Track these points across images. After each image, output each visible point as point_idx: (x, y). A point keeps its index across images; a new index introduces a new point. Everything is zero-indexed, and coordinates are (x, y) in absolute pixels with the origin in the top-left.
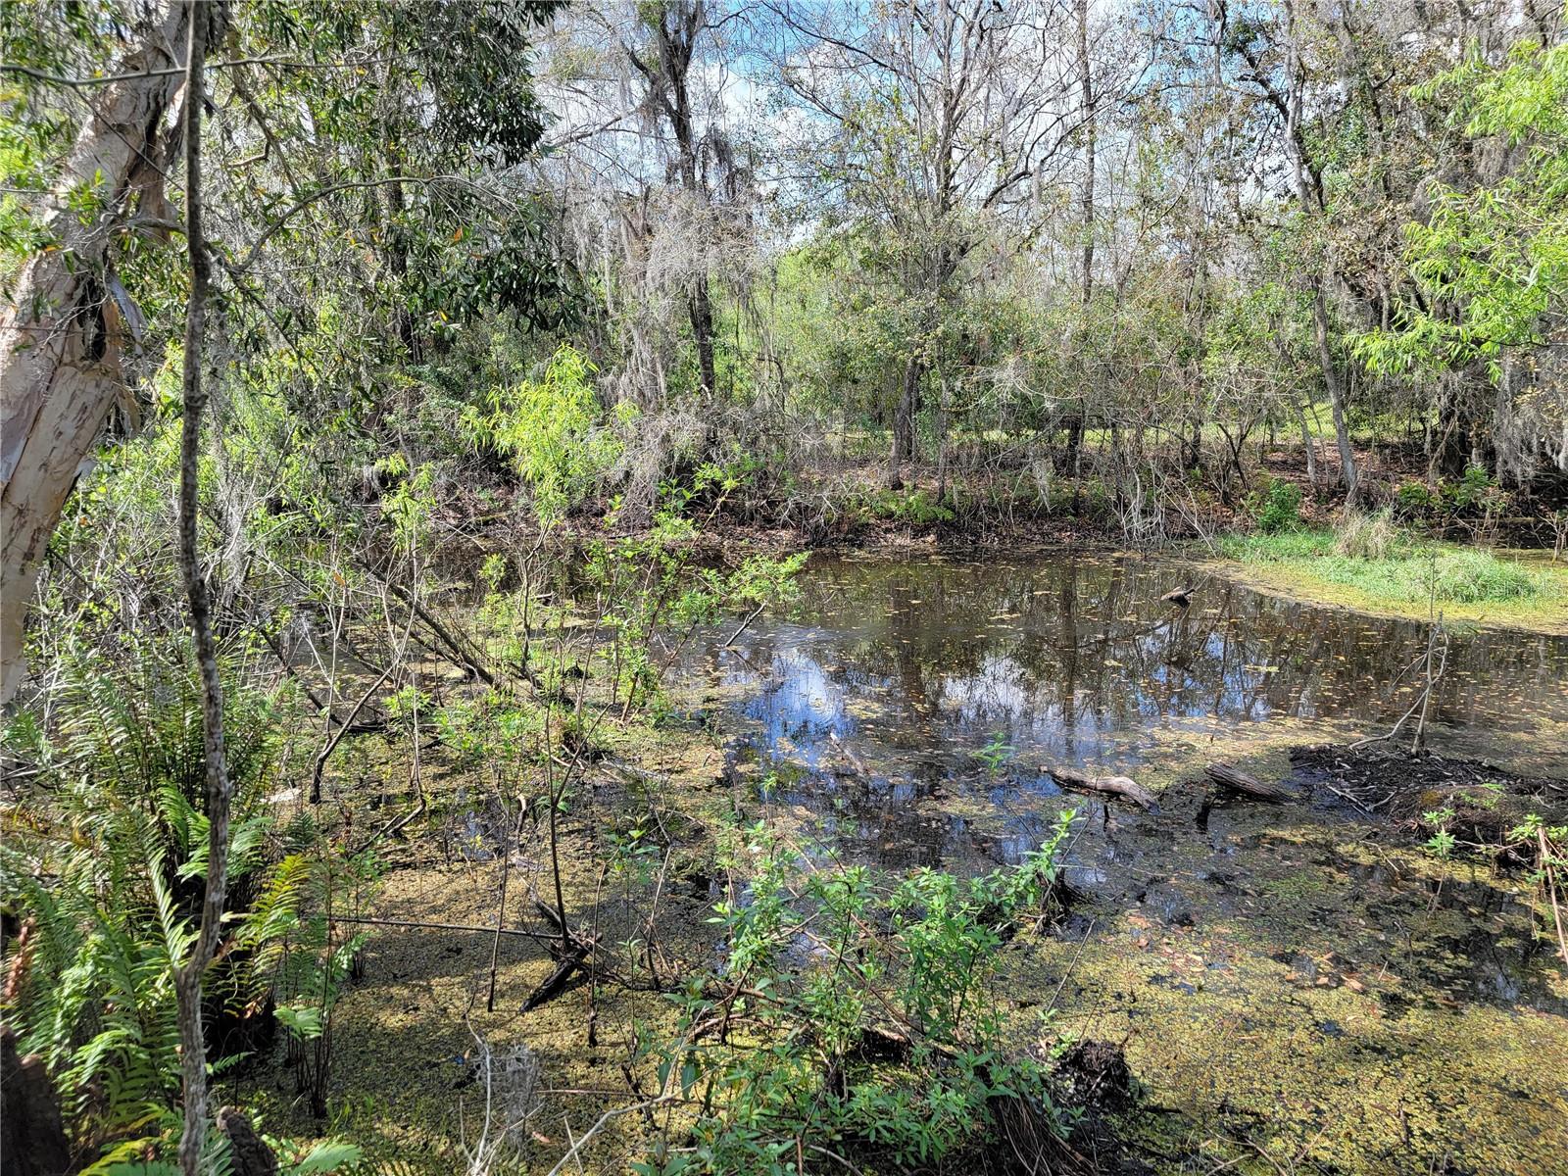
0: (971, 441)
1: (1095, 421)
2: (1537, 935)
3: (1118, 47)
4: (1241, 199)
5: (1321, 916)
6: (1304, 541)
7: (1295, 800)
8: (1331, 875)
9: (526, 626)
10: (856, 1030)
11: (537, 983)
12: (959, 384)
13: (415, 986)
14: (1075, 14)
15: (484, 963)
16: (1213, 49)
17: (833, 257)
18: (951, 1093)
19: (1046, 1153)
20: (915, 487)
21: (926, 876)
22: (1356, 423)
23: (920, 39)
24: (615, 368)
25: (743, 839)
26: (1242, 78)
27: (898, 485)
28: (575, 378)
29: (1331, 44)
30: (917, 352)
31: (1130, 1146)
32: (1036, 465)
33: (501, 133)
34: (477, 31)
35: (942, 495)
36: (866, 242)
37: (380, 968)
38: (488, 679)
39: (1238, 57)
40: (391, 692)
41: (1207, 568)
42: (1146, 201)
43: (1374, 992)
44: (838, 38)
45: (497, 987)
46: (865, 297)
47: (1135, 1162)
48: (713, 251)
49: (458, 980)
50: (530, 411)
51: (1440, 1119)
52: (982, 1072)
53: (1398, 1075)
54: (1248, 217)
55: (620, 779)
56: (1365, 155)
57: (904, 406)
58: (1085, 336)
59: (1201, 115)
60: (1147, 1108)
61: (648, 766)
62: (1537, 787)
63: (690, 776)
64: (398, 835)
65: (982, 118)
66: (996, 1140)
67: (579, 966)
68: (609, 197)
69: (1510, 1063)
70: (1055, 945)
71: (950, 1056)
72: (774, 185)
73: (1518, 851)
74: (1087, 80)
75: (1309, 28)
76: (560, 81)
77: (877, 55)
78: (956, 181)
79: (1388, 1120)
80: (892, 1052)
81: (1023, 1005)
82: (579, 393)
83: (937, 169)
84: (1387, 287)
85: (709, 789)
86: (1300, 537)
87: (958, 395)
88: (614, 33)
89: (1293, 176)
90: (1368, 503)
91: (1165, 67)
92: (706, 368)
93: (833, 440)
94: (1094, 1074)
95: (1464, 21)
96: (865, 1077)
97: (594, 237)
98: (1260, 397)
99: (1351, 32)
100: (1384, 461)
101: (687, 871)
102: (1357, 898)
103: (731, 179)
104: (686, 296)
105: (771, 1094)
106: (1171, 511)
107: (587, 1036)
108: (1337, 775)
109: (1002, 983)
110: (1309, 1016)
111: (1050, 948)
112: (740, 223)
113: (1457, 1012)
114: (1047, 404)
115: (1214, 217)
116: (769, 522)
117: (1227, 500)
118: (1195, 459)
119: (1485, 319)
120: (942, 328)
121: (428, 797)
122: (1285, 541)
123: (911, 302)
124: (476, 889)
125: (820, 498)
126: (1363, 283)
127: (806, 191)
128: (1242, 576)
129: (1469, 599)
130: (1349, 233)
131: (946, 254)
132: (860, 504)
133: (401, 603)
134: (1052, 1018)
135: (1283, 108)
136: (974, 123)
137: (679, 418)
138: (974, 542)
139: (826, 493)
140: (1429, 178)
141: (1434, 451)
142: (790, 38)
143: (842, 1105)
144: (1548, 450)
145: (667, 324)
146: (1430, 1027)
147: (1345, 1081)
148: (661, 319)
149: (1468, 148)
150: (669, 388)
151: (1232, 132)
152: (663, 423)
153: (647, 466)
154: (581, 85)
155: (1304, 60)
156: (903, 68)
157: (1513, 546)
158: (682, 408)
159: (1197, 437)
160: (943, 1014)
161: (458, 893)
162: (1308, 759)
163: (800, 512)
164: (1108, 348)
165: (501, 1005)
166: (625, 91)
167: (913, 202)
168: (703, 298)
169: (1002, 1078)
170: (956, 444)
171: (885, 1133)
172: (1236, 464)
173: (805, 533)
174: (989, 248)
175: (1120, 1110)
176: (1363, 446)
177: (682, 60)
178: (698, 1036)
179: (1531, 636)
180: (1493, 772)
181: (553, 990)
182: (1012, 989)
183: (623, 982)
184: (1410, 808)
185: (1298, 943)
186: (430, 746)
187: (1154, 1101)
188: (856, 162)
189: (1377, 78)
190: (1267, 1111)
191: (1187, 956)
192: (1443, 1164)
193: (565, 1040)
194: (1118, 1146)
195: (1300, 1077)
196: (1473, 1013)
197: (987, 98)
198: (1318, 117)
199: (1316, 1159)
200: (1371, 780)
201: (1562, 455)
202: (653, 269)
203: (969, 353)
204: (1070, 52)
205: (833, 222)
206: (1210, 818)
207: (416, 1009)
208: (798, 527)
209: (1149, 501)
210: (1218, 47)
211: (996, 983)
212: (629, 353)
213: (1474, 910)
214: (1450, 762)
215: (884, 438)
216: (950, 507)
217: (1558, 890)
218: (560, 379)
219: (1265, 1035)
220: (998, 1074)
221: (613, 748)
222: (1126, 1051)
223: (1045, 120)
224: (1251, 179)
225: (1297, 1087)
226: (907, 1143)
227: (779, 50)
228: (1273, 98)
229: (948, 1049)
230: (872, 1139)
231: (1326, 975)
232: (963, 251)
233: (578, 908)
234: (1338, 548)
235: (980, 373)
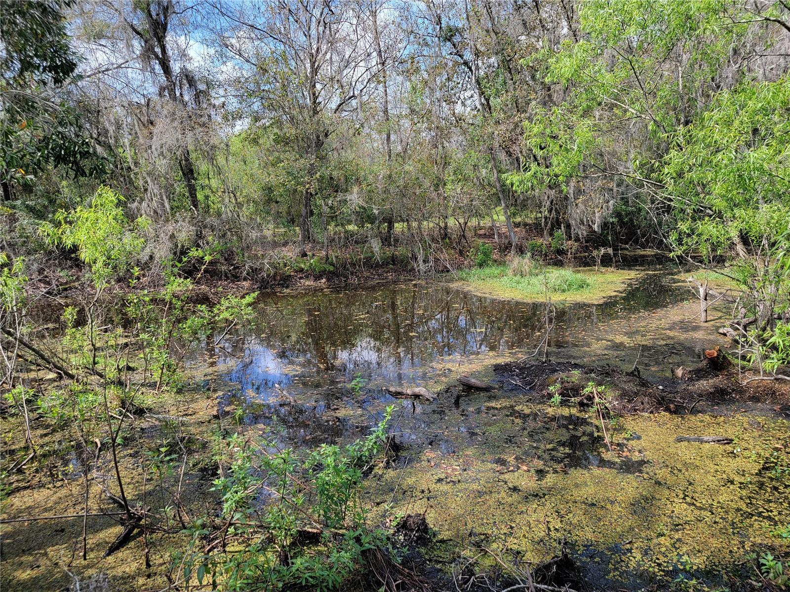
0: (339, 230)
1: (399, 219)
2: (596, 434)
3: (392, 36)
4: (456, 111)
5: (510, 440)
6: (495, 270)
7: (496, 389)
8: (513, 421)
9: (93, 345)
10: (294, 531)
11: (113, 540)
12: (330, 202)
13: (36, 554)
14: (370, 18)
15: (80, 534)
16: (437, 39)
17: (259, 138)
18: (343, 553)
19: (391, 572)
20: (313, 255)
21: (325, 448)
22: (514, 215)
23: (294, 26)
24: (138, 198)
25: (227, 444)
26: (451, 54)
27: (304, 255)
28: (111, 204)
29: (488, 40)
30: (307, 186)
31: (430, 560)
32: (372, 241)
33: (49, 67)
34: (27, 9)
35: (327, 258)
36: (276, 130)
37: (13, 548)
38: (71, 377)
39: (448, 43)
40: (9, 391)
41: (454, 286)
42: (413, 111)
43: (532, 470)
44: (250, 23)
45: (88, 546)
46: (278, 158)
47: (433, 567)
48: (190, 134)
49: (63, 546)
50: (84, 224)
51: (561, 521)
52: (358, 540)
53: (544, 505)
54: (460, 119)
55: (157, 423)
56: (507, 91)
57: (304, 214)
58: (390, 176)
59: (434, 70)
60: (437, 542)
61: (173, 415)
62: (593, 370)
63: (198, 416)
64: (20, 471)
65: (329, 67)
66: (366, 571)
67: (138, 526)
68: (126, 104)
69: (588, 491)
70: (392, 473)
71: (343, 535)
72: (223, 99)
73: (587, 399)
74: (380, 51)
75: (478, 31)
76: (89, 39)
77: (271, 33)
78: (320, 99)
79: (540, 526)
80: (313, 539)
81: (378, 504)
82: (114, 213)
83: (309, 94)
84: (521, 152)
85: (209, 422)
86: (494, 268)
87: (331, 208)
88: (120, 14)
89: (477, 101)
90: (521, 251)
91: (416, 46)
92: (192, 197)
93: (268, 233)
94: (412, 530)
95: (543, 30)
96: (301, 554)
97: (119, 126)
98: (472, 205)
99: (496, 34)
100: (526, 232)
101: (199, 466)
102: (524, 429)
103: (197, 96)
104: (177, 159)
105: (247, 572)
106: (437, 260)
107: (145, 563)
108: (513, 375)
109: (367, 495)
110: (505, 486)
111: (391, 474)
112: (204, 119)
113: (566, 473)
114: (375, 211)
115: (444, 119)
116: (236, 278)
117: (461, 253)
118: (446, 235)
119: (559, 166)
120: (319, 174)
121: (37, 448)
122: (487, 271)
123: (302, 161)
124: (72, 495)
125: (263, 264)
126: (511, 150)
127: (241, 103)
128: (470, 288)
129: (564, 291)
130: (503, 127)
131: (318, 137)
132: (285, 265)
133: (11, 338)
134: (392, 508)
135: (470, 68)
136: (326, 70)
137: (179, 225)
138: (345, 281)
139: (266, 261)
140: (534, 103)
141: (546, 226)
142: (224, 22)
143: (288, 570)
144: (590, 223)
145: (167, 174)
146: (556, 481)
147: (522, 512)
148: (163, 172)
149: (549, 89)
150: (172, 209)
151: (449, 79)
152: (170, 227)
153: (162, 252)
154: (103, 42)
155: (478, 46)
156: (287, 41)
157: (580, 266)
158: (180, 220)
159: (446, 224)
160: (337, 515)
161: (60, 498)
162: (501, 369)
163: (253, 271)
164: (401, 183)
165: (92, 555)
166: (129, 46)
167: (298, 110)
168: (187, 160)
169: (367, 540)
170: (332, 233)
171: (310, 579)
172: (464, 236)
173: (257, 282)
174: (339, 133)
175: (425, 545)
176: (517, 225)
177: (162, 30)
178: (209, 551)
179: (589, 306)
180: (576, 366)
181: (123, 542)
182: (373, 497)
183: (165, 531)
184: (545, 385)
185: (500, 454)
186: (37, 419)
187: (440, 537)
188: (266, 88)
189: (509, 56)
190: (490, 532)
191: (453, 467)
192: (563, 541)
193: (131, 567)
194: (425, 562)
195: (503, 513)
196: (573, 472)
197: (331, 58)
198: (486, 73)
199: (511, 549)
200: (528, 375)
201: (596, 225)
202: (156, 143)
203: (335, 186)
204: (370, 36)
205: (256, 119)
206: (460, 401)
207: (38, 567)
208: (252, 280)
209: (426, 256)
210: (439, 38)
211: (366, 494)
212: (146, 190)
213: (571, 427)
214: (559, 363)
215: (294, 230)
216: (332, 264)
217: (603, 414)
218: (102, 205)
219: (488, 497)
220: (365, 539)
221: (152, 407)
222: (427, 516)
223: (360, 70)
224: (459, 102)
225: (502, 518)
226: (323, 582)
227: (218, 28)
228: (466, 63)
229: (341, 531)
230: (304, 584)
231: (513, 466)
232: (326, 135)
233: (135, 495)
234: (510, 272)
235: (340, 196)
